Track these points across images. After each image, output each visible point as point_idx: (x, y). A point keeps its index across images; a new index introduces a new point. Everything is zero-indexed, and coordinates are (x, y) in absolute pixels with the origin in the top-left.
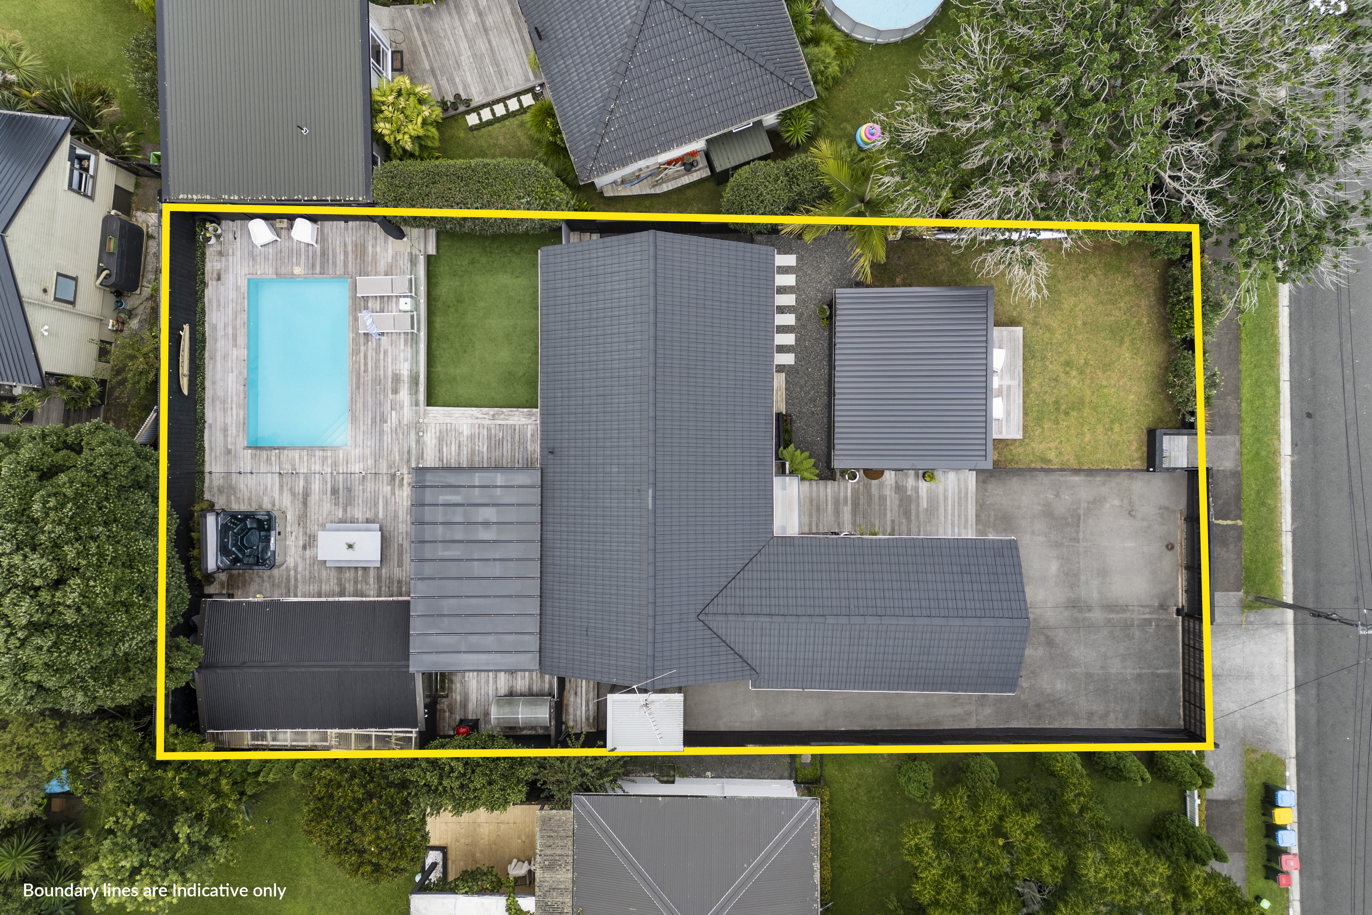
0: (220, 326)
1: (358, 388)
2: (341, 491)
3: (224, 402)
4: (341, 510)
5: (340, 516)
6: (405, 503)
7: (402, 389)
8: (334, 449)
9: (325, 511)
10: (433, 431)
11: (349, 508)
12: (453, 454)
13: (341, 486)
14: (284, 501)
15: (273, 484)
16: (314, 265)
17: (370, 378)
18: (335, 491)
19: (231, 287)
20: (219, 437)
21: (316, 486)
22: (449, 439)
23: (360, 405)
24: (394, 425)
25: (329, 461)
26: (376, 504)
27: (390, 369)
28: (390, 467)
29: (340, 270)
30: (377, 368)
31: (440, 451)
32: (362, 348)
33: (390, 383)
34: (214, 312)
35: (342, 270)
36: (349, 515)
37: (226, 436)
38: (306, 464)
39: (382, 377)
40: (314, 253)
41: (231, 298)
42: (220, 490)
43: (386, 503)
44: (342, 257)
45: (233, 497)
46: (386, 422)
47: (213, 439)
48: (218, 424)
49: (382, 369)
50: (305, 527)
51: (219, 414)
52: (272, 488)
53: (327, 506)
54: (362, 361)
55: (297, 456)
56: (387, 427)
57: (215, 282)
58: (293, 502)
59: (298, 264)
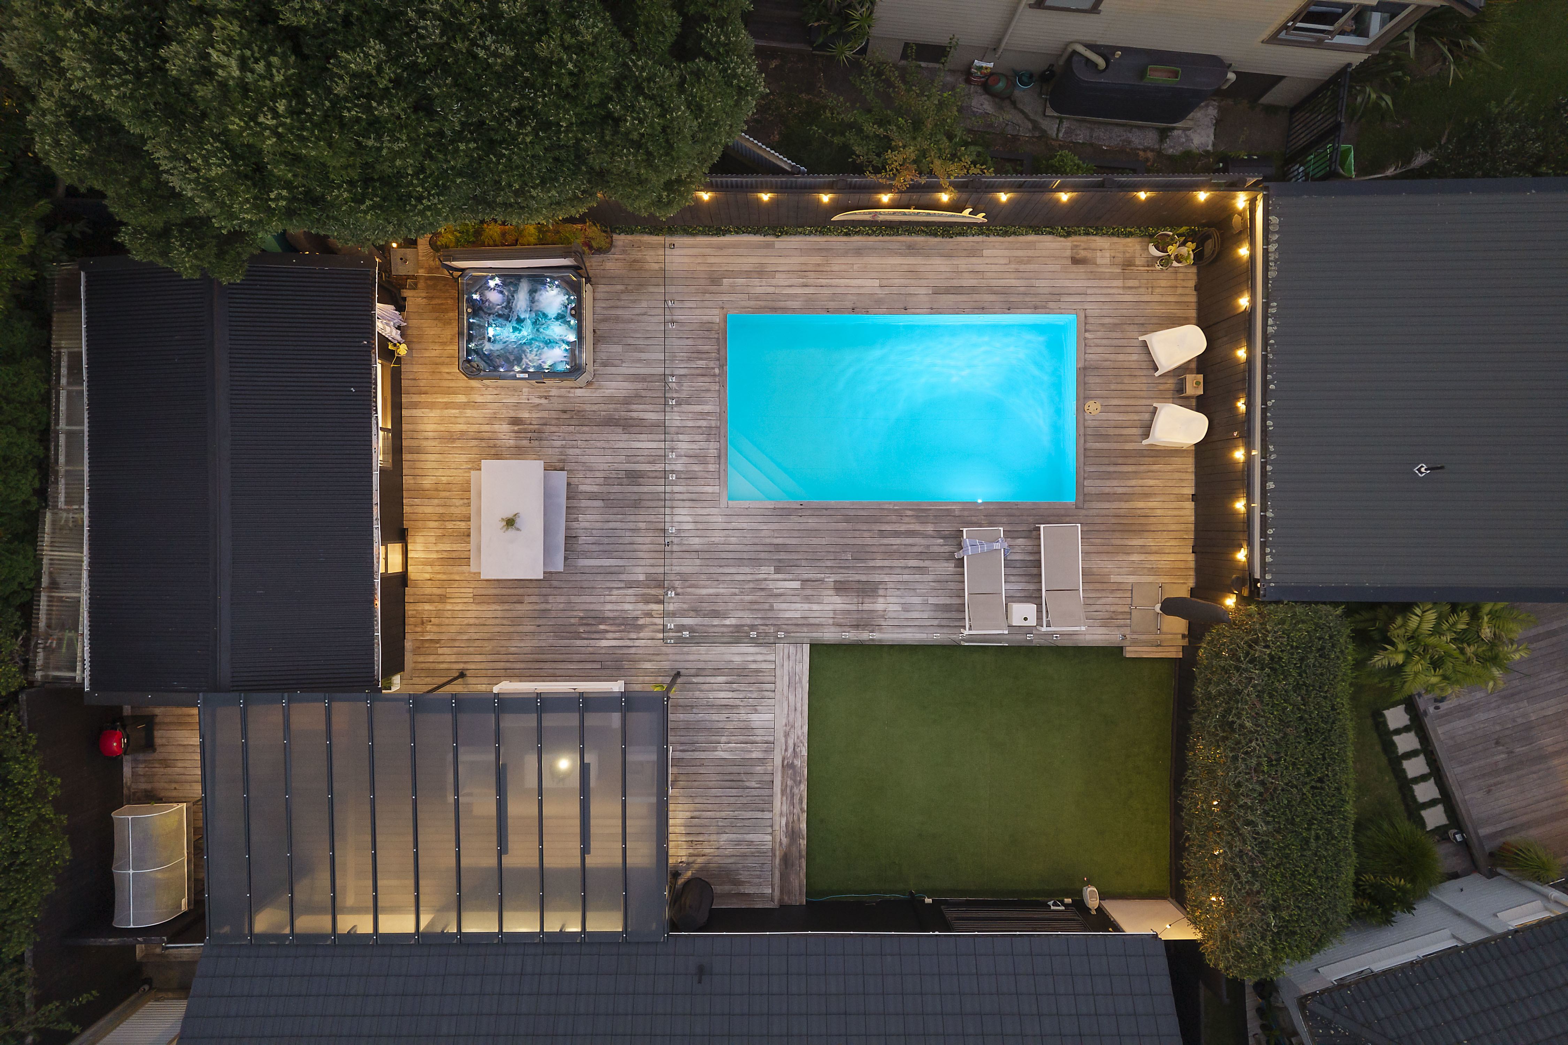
0: (976, 263)
1: (848, 519)
2: (636, 489)
3: (818, 270)
4: (595, 489)
5: (582, 488)
6: (609, 607)
7: (847, 600)
8: (721, 477)
9: (592, 459)
10: (760, 658)
11: (599, 503)
12: (711, 695)
13: (646, 489)
14: (614, 384)
15: (648, 363)
16: (1105, 438)
17: (869, 541)
18: (634, 477)
19: (1059, 283)
20: (749, 261)
21: (646, 444)
22: (743, 687)
23: (812, 522)
24: (771, 585)
25: (696, 468)
26: (607, 554)
27: (886, 578)
28: (684, 578)
29: (1092, 486)
30: (890, 553)
31: (717, 671)
32: (930, 528)
33: (857, 577)
34: (1007, 253)
35: (1093, 490)
36: (584, 503)
37: (748, 274)
38: (690, 424)
39: (871, 564)
40: (1128, 439)
41: (1038, 283)
42: (635, 265)
43: (609, 572)
44: (1120, 490)
45: (620, 287)
46: (778, 571)
47: (740, 251)
48: (774, 260)
49: (886, 563)
50: (559, 422)
51: (795, 261)
52: (640, 360)
53: (601, 461)
54: (903, 528)
55: (707, 408)
56: (767, 571)
57: (1068, 253)
58: (611, 400)
59: (1106, 408)
